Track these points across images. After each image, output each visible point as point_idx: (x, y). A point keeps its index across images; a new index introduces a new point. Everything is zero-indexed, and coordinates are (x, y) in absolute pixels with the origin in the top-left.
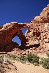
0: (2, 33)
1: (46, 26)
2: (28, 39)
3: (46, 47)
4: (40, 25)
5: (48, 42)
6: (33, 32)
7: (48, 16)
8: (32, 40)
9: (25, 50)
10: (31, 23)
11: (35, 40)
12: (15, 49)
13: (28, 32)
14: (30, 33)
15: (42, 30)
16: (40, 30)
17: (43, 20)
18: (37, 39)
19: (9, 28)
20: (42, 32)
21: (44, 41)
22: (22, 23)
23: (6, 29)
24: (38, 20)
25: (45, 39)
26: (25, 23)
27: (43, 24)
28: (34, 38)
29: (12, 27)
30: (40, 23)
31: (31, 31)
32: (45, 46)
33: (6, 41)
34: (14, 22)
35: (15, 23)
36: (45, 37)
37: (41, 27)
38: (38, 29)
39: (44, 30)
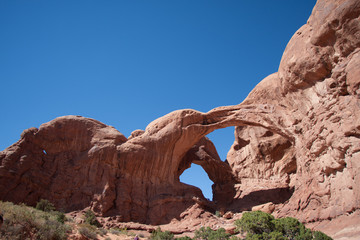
0: (140, 150)
1: (315, 100)
2: (237, 172)
3: (329, 193)
4: (283, 102)
5: (337, 165)
6: (256, 145)
7: (317, 52)
8: (256, 175)
9: (229, 218)
10: (248, 103)
11: (268, 173)
12: (190, 210)
13: (237, 148)
14: (246, 150)
15: (296, 122)
16: (289, 122)
17: (297, 74)
18: (275, 169)
19: (165, 130)
20: (299, 132)
21: (313, 166)
22: (212, 111)
23: (157, 137)
24: (275, 86)
25: (318, 154)
26: (222, 108)
27: (298, 94)
28: (262, 166)
29: (176, 127)
30: (284, 95)
31: (248, 142)
32: (323, 188)
33: (153, 179)
34: (181, 111)
35: (188, 112)
36: (315, 148)
37: (290, 112)
38: (276, 123)
39: (307, 118)
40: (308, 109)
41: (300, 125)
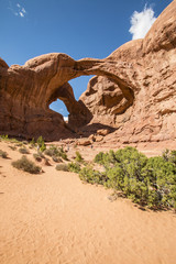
4: (141, 61)
6: (101, 94)
10: (111, 58)
11: (104, 113)
14: (93, 97)
15: (147, 77)
16: (141, 77)
17: (167, 35)
20: (146, 85)
21: (153, 108)
22: (82, 59)
25: (160, 101)
27: (159, 54)
29: (52, 66)
30: (144, 55)
31: (95, 92)
33: (30, 103)
36: (161, 96)
37: (144, 70)
38: (130, 77)
39: (159, 74)
40: (164, 67)
41: (149, 80)
